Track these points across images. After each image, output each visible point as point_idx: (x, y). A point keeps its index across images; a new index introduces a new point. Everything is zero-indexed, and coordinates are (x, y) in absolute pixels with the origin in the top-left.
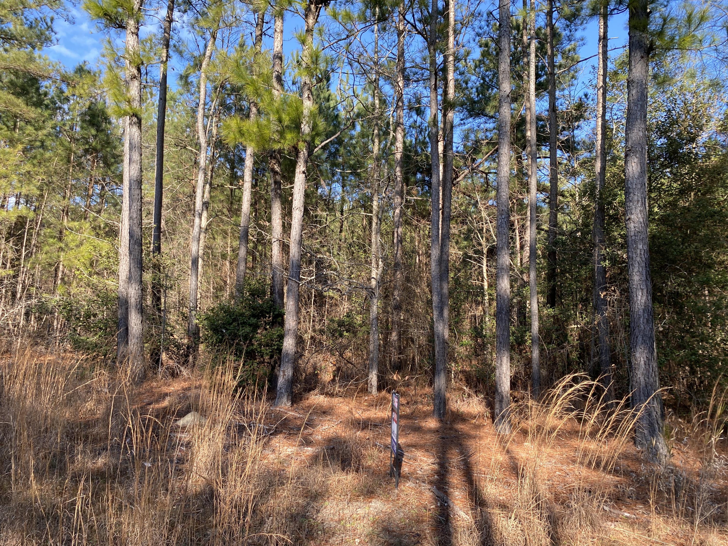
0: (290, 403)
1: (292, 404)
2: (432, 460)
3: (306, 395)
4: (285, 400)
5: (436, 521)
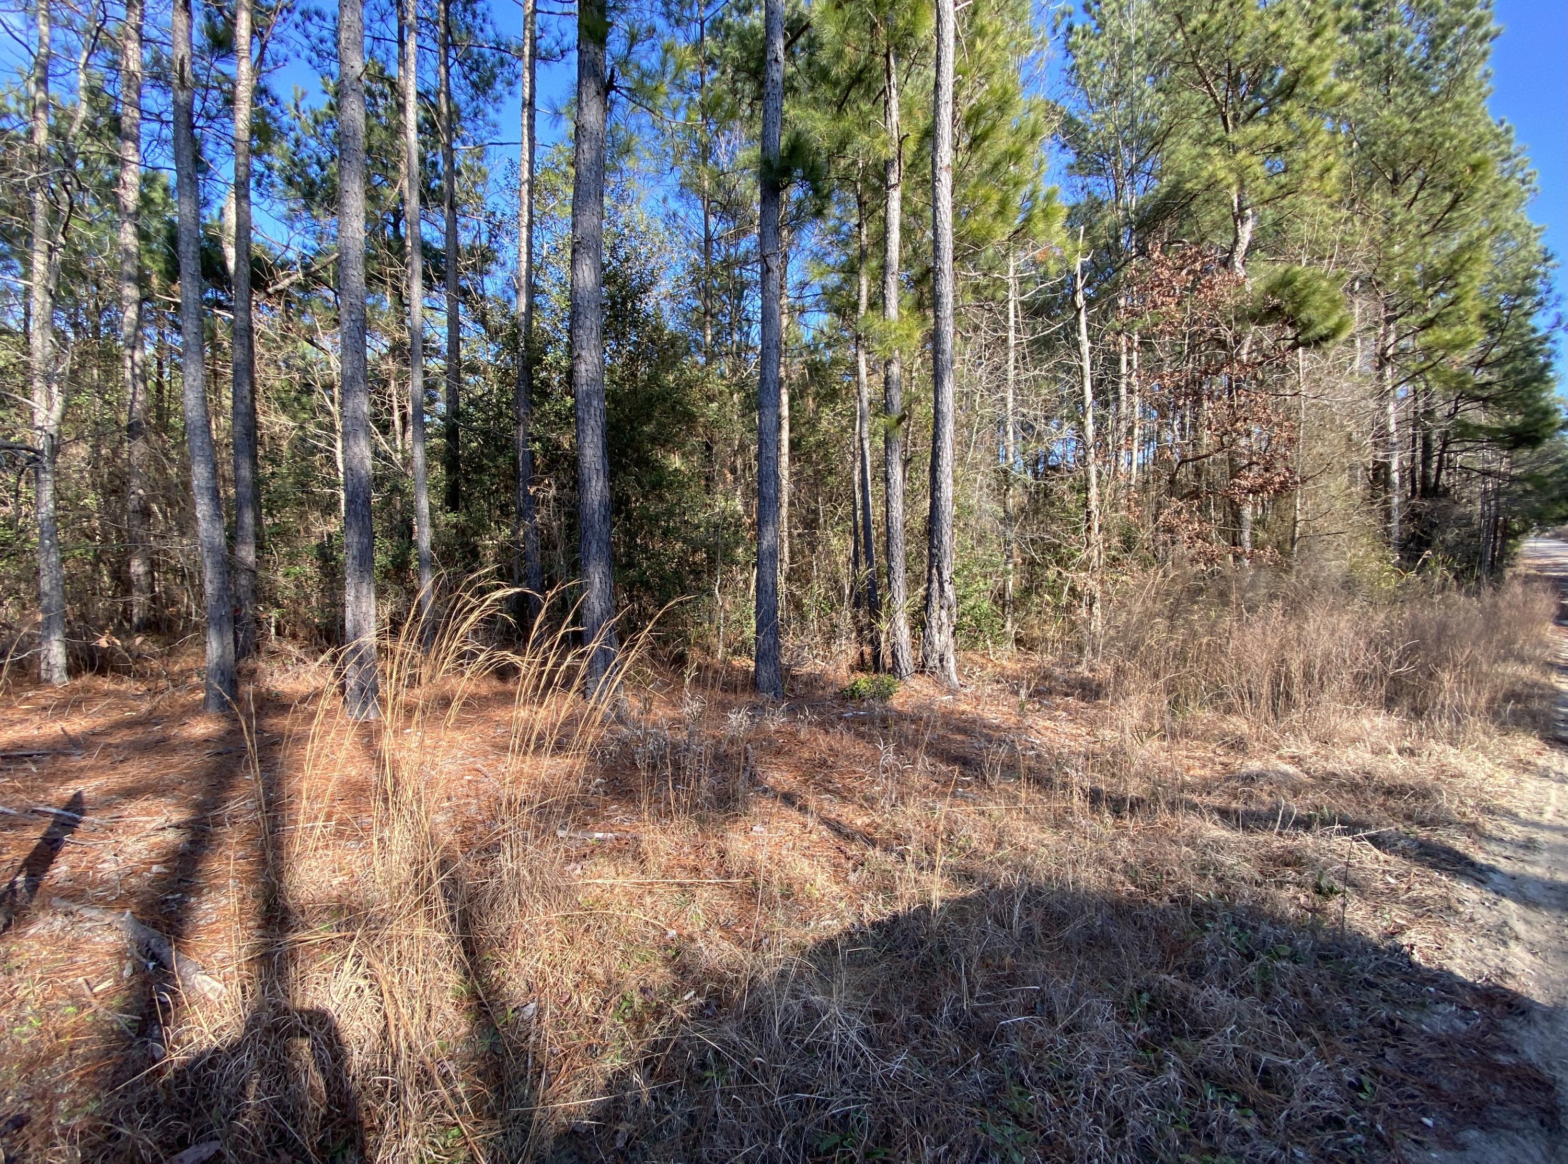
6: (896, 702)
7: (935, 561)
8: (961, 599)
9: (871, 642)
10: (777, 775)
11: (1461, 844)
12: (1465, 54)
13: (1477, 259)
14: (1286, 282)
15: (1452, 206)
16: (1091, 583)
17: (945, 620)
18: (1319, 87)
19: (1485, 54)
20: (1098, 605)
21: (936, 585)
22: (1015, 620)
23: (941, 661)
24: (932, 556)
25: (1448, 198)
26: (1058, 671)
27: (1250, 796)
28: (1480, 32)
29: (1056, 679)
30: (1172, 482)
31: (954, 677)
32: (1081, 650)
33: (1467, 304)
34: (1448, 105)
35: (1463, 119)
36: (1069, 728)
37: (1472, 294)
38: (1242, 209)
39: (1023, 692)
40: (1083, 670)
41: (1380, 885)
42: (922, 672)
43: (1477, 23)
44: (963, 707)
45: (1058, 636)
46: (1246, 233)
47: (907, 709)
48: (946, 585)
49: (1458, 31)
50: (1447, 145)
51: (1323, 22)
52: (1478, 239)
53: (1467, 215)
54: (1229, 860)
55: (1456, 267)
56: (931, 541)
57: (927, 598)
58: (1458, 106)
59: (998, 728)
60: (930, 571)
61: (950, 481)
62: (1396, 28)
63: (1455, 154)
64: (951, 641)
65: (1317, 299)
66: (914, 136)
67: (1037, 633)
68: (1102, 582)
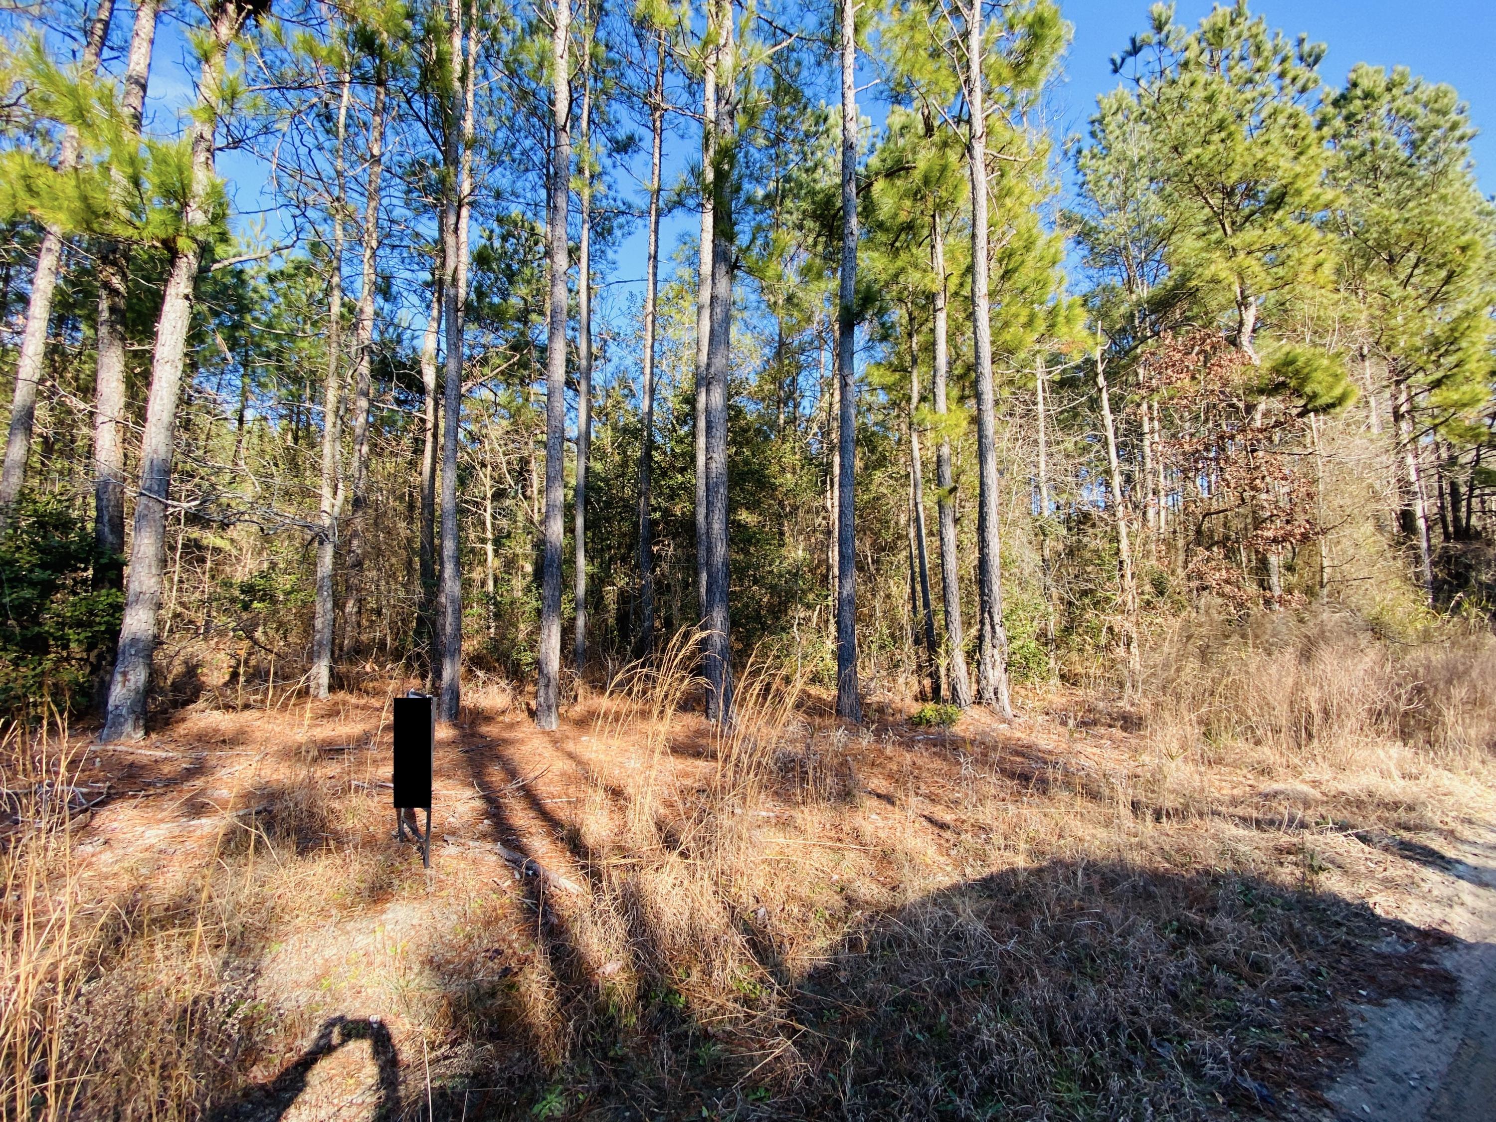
0: (141, 733)
1: (147, 734)
2: (469, 793)
3: (180, 713)
4: (128, 728)
5: (521, 910)
6: (958, 729)
7: (986, 606)
8: (1011, 639)
9: (930, 675)
10: (876, 781)
11: (1437, 844)
12: (1446, 152)
13: (1476, 328)
14: (1289, 362)
15: (1448, 280)
16: (1127, 625)
17: (997, 657)
18: (1306, 197)
19: (1463, 153)
20: (1134, 644)
21: (988, 627)
22: (1057, 658)
23: (996, 693)
24: (983, 603)
25: (1443, 273)
26: (1101, 705)
27: (1270, 809)
28: (1458, 133)
29: (1100, 712)
30: (1199, 532)
31: (1008, 708)
32: (1121, 685)
33: (1471, 366)
34: (1434, 196)
35: (1450, 208)
36: (1115, 754)
37: (1476, 357)
38: (1244, 298)
39: (1071, 722)
40: (1124, 705)
41: (1363, 869)
42: (979, 703)
43: (1454, 127)
44: (1018, 734)
45: (1099, 673)
46: (1250, 317)
47: (969, 735)
48: (997, 628)
49: (1437, 133)
50: (1436, 230)
51: (1307, 142)
52: (1475, 310)
53: (1463, 287)
54: (1242, 848)
55: (1456, 334)
56: (982, 588)
57: (981, 638)
58: (1443, 198)
59: (1050, 752)
60: (982, 614)
61: (996, 540)
62: (1377, 135)
63: (1444, 238)
64: (1004, 677)
65: (1318, 375)
66: (957, 273)
67: (1079, 669)
68: (1138, 624)
